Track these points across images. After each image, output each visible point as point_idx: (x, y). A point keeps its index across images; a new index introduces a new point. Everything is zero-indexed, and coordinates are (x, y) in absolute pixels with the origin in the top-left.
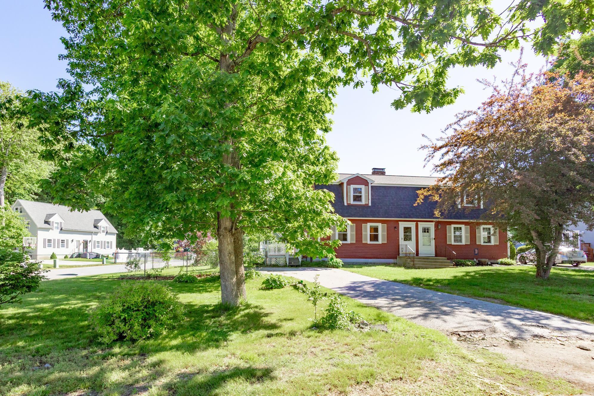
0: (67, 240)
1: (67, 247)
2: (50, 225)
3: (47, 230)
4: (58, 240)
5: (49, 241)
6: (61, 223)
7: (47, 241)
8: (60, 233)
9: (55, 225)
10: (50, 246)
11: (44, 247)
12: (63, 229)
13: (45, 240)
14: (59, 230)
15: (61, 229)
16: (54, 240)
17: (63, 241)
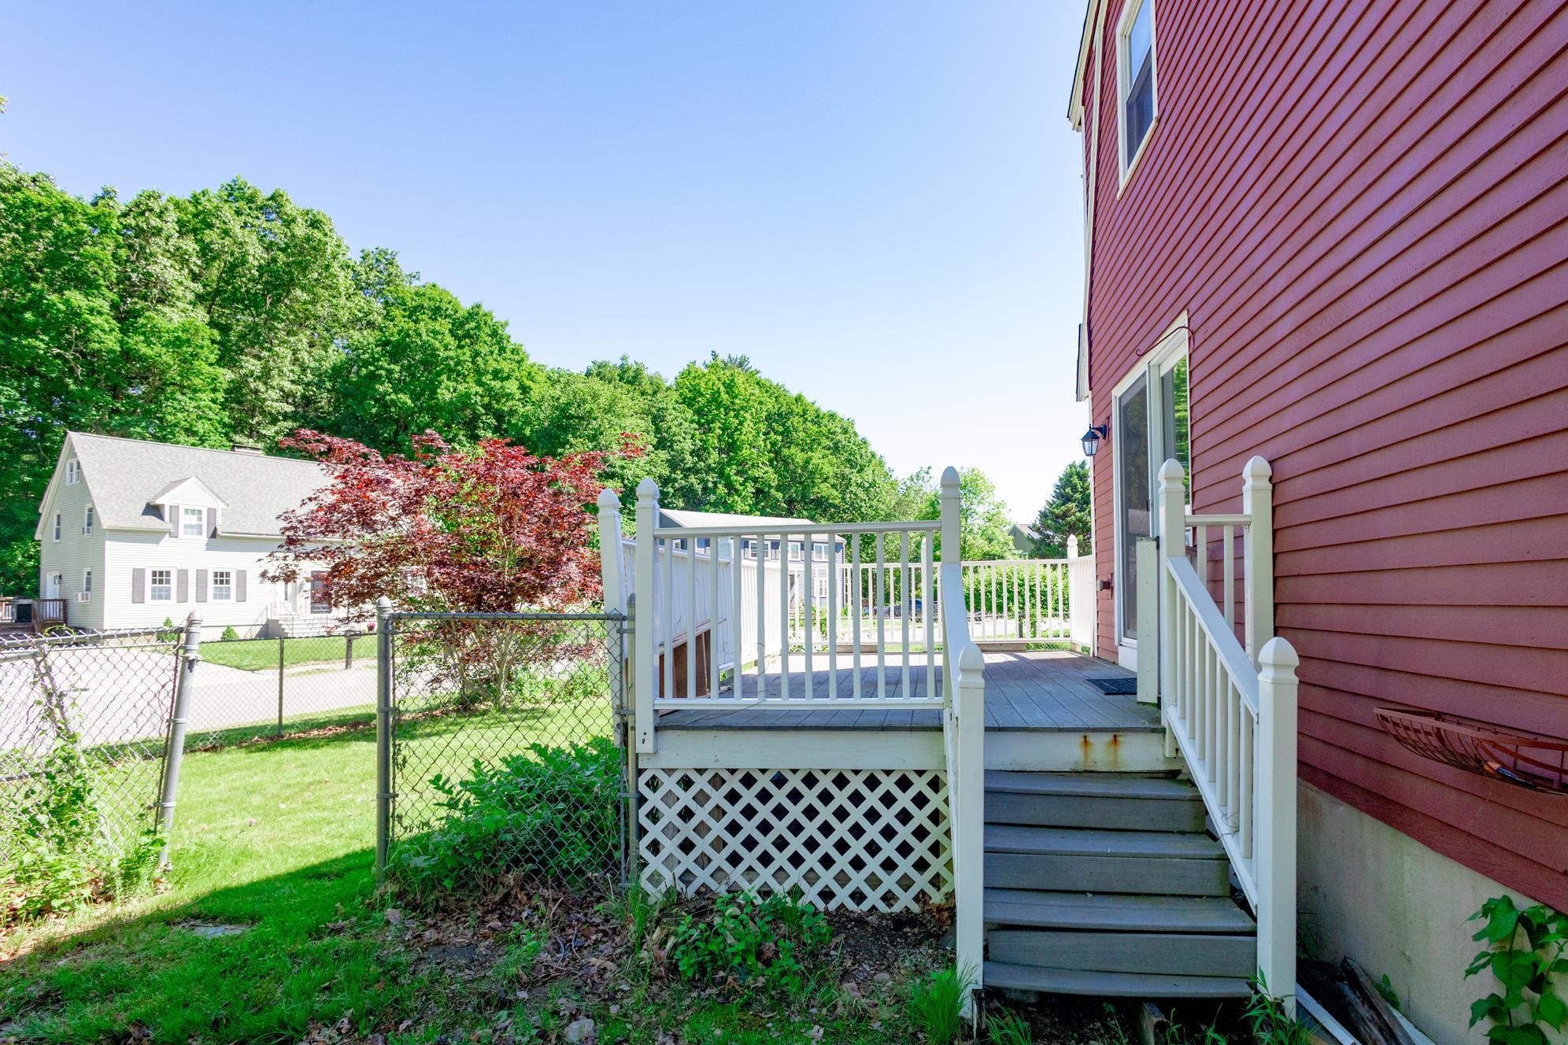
0: (242, 575)
1: (242, 597)
2: (161, 517)
3: (154, 536)
4: (201, 575)
5: (160, 577)
6: (212, 512)
7: (149, 578)
8: (209, 547)
9: (184, 519)
10: (161, 595)
11: (138, 597)
12: (219, 532)
13: (138, 575)
14: (204, 538)
15: (214, 535)
16: (183, 574)
17: (222, 578)
